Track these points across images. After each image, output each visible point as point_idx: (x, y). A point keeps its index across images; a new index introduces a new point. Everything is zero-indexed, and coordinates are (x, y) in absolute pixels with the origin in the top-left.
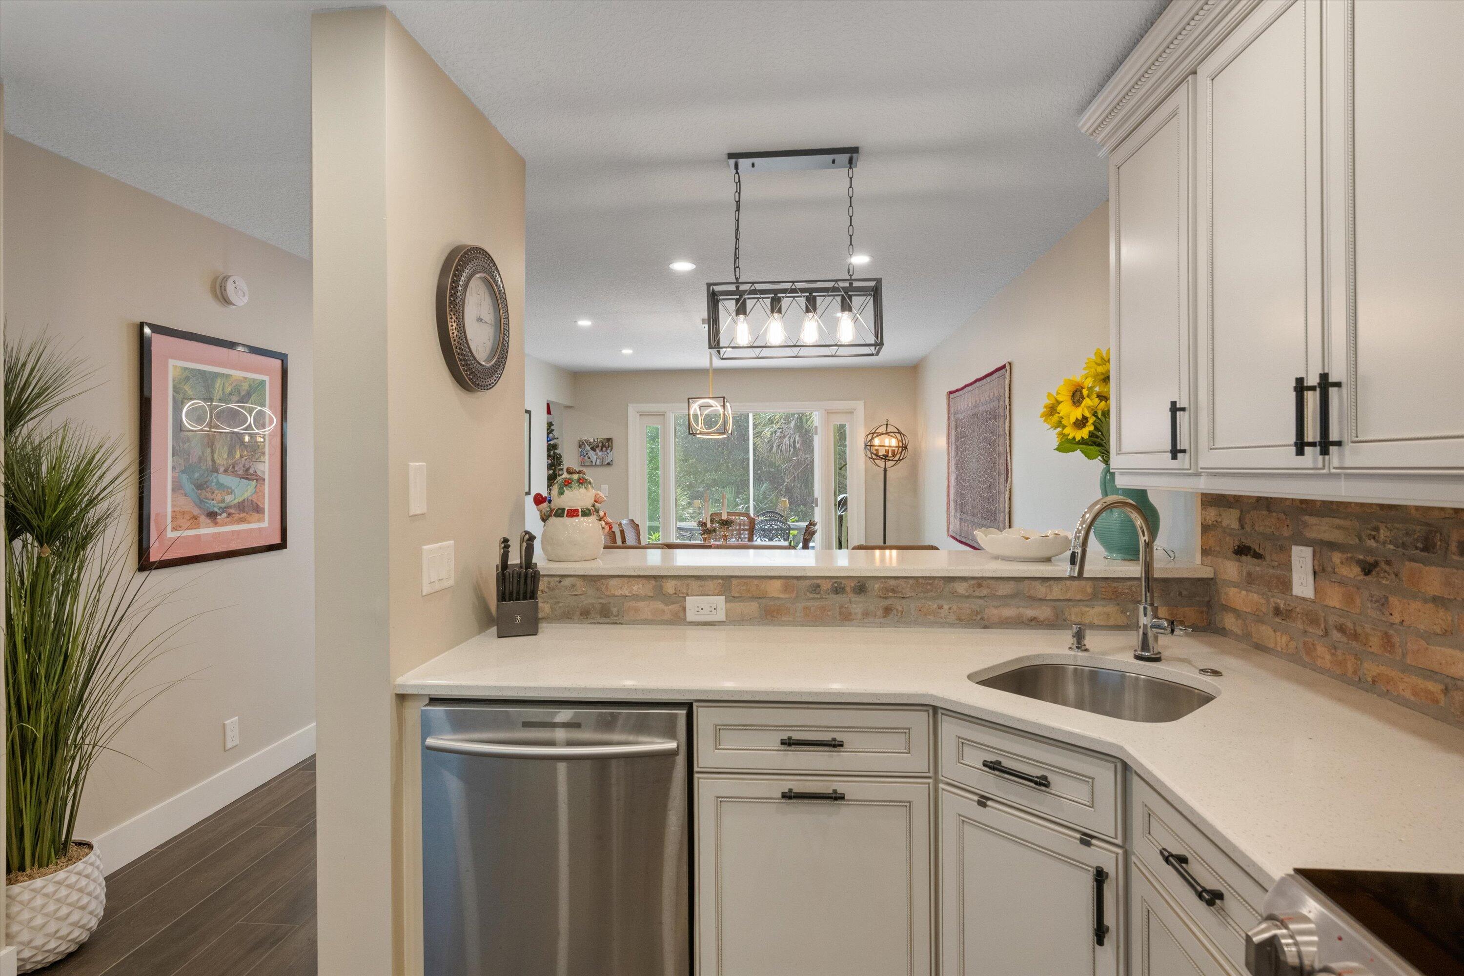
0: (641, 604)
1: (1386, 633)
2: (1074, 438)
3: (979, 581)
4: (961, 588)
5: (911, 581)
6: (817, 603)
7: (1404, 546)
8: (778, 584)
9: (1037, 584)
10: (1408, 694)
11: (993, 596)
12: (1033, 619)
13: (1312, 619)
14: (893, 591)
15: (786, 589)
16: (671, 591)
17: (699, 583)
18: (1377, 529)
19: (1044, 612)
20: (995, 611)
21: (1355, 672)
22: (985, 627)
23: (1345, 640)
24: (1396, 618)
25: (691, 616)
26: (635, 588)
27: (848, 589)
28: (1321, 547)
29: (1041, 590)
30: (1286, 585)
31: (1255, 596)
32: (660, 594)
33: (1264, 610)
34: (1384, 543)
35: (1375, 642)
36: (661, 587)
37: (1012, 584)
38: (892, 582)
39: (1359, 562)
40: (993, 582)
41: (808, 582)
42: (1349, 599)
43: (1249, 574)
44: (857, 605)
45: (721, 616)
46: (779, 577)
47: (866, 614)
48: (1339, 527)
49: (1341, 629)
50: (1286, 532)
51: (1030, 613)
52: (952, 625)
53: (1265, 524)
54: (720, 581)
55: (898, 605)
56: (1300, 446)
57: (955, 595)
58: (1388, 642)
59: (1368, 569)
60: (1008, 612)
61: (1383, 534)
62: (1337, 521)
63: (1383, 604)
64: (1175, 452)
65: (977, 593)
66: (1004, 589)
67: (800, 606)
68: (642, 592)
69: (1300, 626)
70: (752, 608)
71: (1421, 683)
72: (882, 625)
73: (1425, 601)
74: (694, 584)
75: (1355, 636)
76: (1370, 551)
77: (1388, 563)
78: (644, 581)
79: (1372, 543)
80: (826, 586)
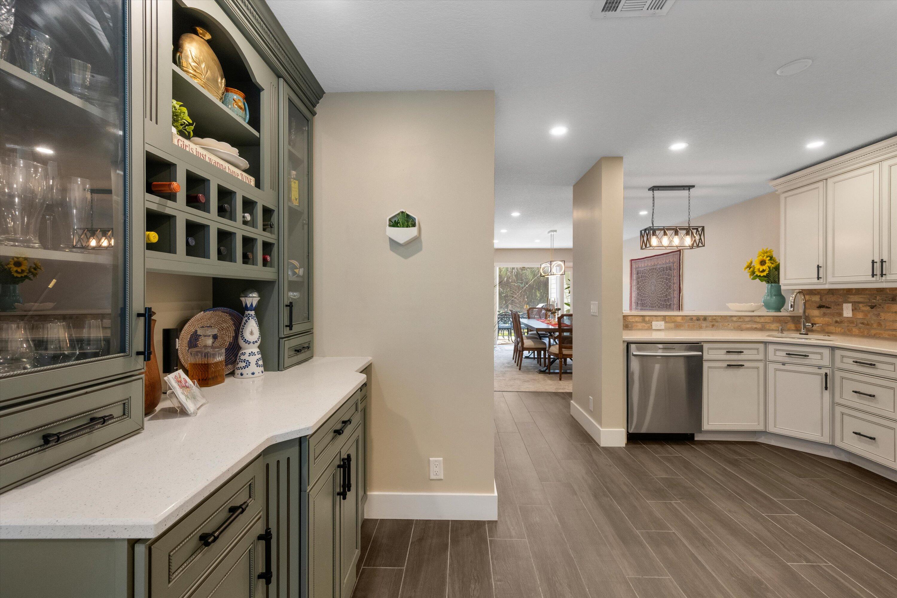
0: (638, 324)
1: (879, 322)
2: (760, 275)
3: (740, 317)
4: (735, 319)
5: (720, 317)
6: (692, 323)
7: (885, 300)
8: (680, 318)
9: (757, 318)
10: (887, 336)
11: (744, 321)
12: (756, 328)
13: (852, 322)
14: (715, 320)
15: (682, 319)
16: (647, 320)
17: (656, 318)
18: (876, 297)
19: (759, 326)
20: (745, 326)
21: (868, 334)
22: (742, 330)
23: (864, 326)
24: (883, 318)
25: (654, 328)
26: (636, 319)
27: (701, 319)
28: (854, 303)
29: (758, 319)
30: (840, 314)
31: (827, 319)
32: (644, 321)
33: (831, 322)
34: (878, 300)
35: (875, 326)
36: (644, 319)
37: (750, 318)
38: (714, 317)
39: (869, 306)
40: (744, 317)
41: (689, 317)
42: (866, 315)
43: (824, 313)
44: (704, 324)
45: (663, 327)
46: (680, 316)
47: (707, 327)
48: (861, 298)
49: (863, 323)
50: (840, 300)
51: (755, 326)
52: (732, 330)
53: (830, 299)
54: (662, 317)
55: (716, 324)
56: (873, 275)
57: (732, 320)
58: (879, 324)
59: (872, 307)
60: (748, 326)
61: (878, 298)
62: (860, 296)
63: (878, 315)
64: (818, 278)
65: (739, 320)
66: (747, 319)
67: (686, 324)
68: (639, 321)
69: (846, 324)
70: (672, 325)
71: (891, 333)
72: (711, 330)
73: (893, 313)
74: (654, 318)
75: (868, 325)
76: (874, 303)
77: (880, 305)
78: (639, 317)
79: (874, 301)
80: (694, 318)
